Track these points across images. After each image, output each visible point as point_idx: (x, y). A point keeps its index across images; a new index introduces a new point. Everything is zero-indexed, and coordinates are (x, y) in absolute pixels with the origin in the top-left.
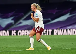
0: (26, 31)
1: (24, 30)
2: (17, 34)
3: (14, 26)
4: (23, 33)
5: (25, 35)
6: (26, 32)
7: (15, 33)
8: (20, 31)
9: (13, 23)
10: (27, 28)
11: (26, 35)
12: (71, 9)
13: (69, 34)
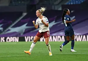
0: (14, 38)
1: (13, 37)
2: (5, 41)
3: (3, 33)
4: (11, 39)
5: (13, 41)
6: (15, 39)
8: (8, 38)
9: (2, 30)
11: (14, 41)
12: (56, 17)
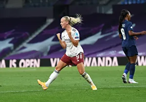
0: (32, 60)
1: (30, 59)
2: (18, 66)
3: (14, 53)
4: (27, 63)
5: (31, 66)
6: (33, 62)
7: (16, 63)
8: (22, 61)
9: (12, 48)
10: (33, 55)
11: (33, 66)
12: (103, 25)
13: (101, 65)
